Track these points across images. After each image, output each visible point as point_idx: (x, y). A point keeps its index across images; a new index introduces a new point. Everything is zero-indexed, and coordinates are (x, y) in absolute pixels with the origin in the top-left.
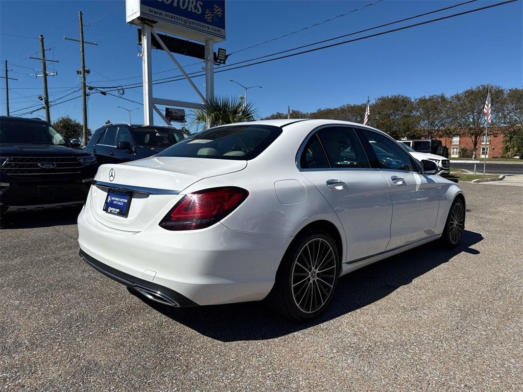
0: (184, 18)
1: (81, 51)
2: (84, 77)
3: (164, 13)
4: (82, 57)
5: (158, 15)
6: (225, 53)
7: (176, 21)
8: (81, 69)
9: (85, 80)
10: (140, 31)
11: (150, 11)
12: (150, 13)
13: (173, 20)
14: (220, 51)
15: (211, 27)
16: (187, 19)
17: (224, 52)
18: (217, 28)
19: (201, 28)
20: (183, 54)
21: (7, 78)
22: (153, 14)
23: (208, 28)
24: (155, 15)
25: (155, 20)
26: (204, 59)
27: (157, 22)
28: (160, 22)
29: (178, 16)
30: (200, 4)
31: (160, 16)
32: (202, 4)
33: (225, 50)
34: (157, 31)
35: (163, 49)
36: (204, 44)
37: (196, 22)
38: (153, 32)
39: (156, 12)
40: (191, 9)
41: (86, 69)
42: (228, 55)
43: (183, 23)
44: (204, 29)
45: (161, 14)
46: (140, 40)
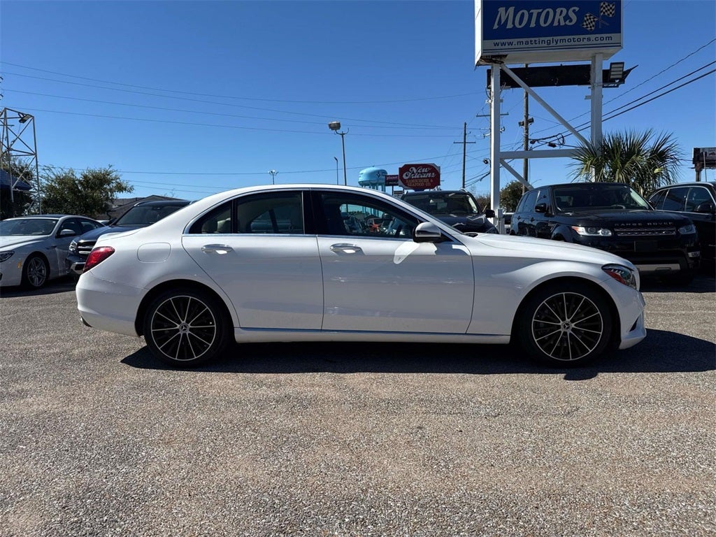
0: (546, 39)
1: (524, 96)
2: (527, 129)
3: (515, 41)
4: (524, 104)
5: (507, 46)
6: (623, 67)
7: (534, 45)
8: (523, 119)
9: (527, 132)
10: (489, 72)
11: (496, 44)
12: (497, 47)
13: (530, 45)
14: (613, 66)
15: (593, 37)
16: (550, 38)
17: (621, 65)
18: (604, 35)
19: (577, 43)
20: (553, 85)
21: (465, 143)
22: (500, 47)
23: (589, 39)
24: (503, 47)
25: (504, 53)
26: (589, 84)
27: (506, 56)
28: (511, 54)
29: (537, 39)
30: (574, 11)
31: (510, 47)
32: (577, 9)
33: (623, 63)
34: (509, 66)
35: (519, 86)
36: (589, 63)
37: (567, 37)
38: (505, 69)
39: (503, 44)
40: (559, 22)
41: (530, 117)
42: (629, 71)
43: (546, 45)
44: (582, 43)
45: (511, 44)
46: (489, 83)
